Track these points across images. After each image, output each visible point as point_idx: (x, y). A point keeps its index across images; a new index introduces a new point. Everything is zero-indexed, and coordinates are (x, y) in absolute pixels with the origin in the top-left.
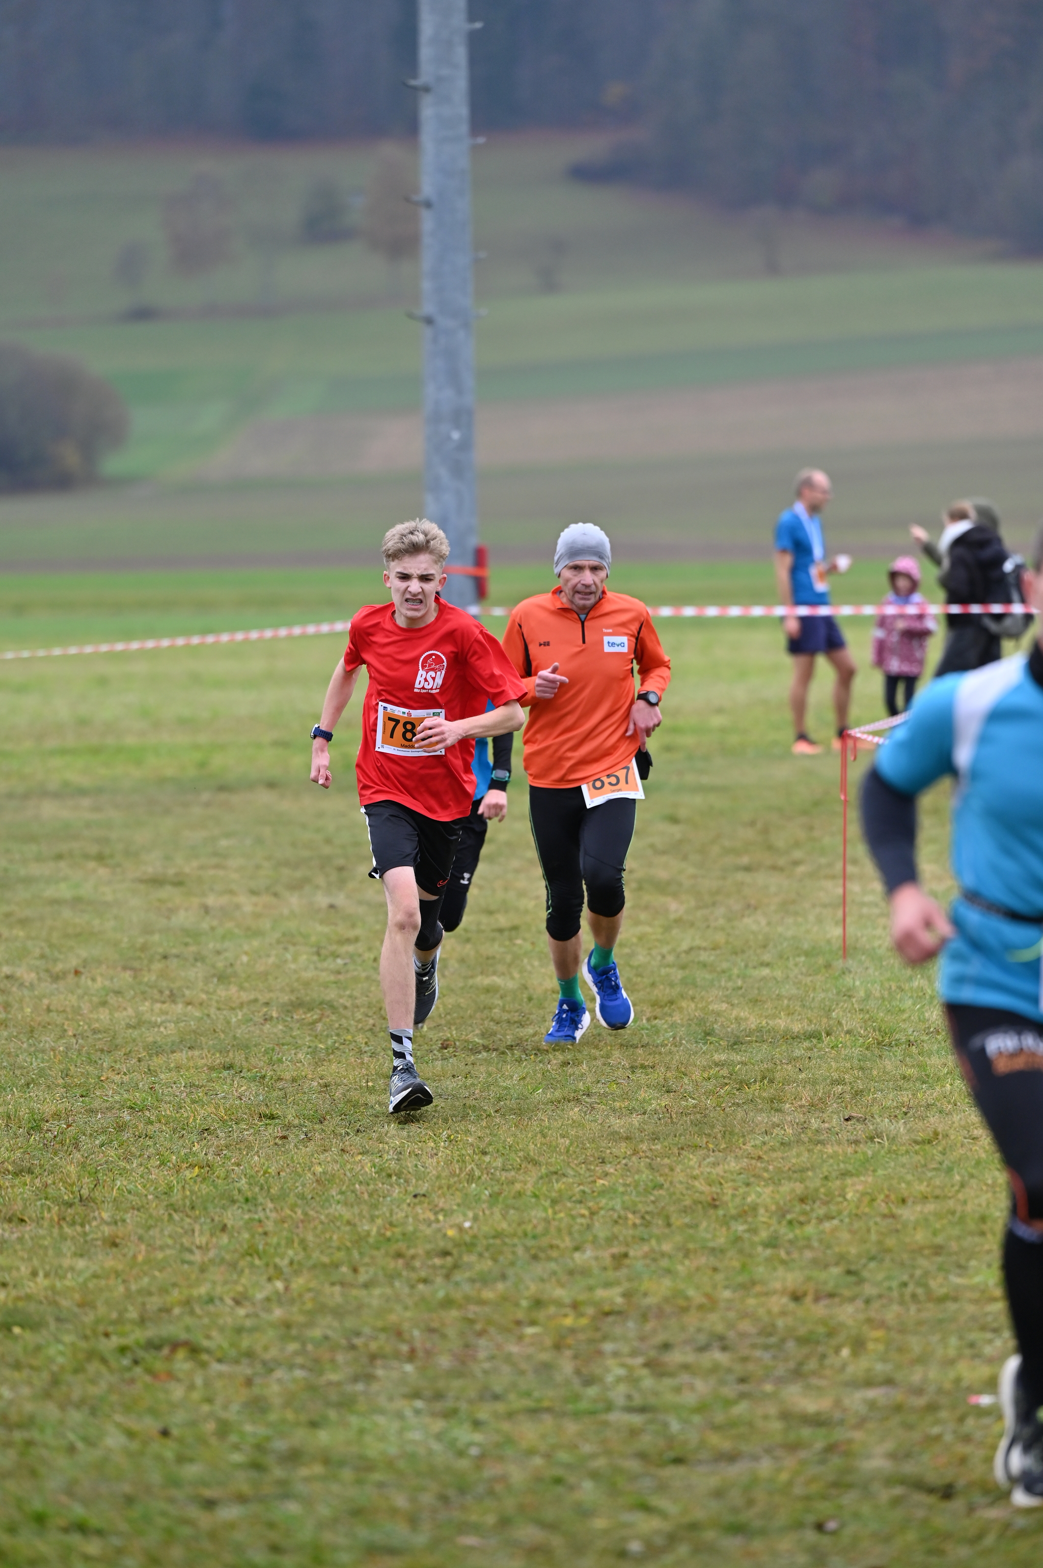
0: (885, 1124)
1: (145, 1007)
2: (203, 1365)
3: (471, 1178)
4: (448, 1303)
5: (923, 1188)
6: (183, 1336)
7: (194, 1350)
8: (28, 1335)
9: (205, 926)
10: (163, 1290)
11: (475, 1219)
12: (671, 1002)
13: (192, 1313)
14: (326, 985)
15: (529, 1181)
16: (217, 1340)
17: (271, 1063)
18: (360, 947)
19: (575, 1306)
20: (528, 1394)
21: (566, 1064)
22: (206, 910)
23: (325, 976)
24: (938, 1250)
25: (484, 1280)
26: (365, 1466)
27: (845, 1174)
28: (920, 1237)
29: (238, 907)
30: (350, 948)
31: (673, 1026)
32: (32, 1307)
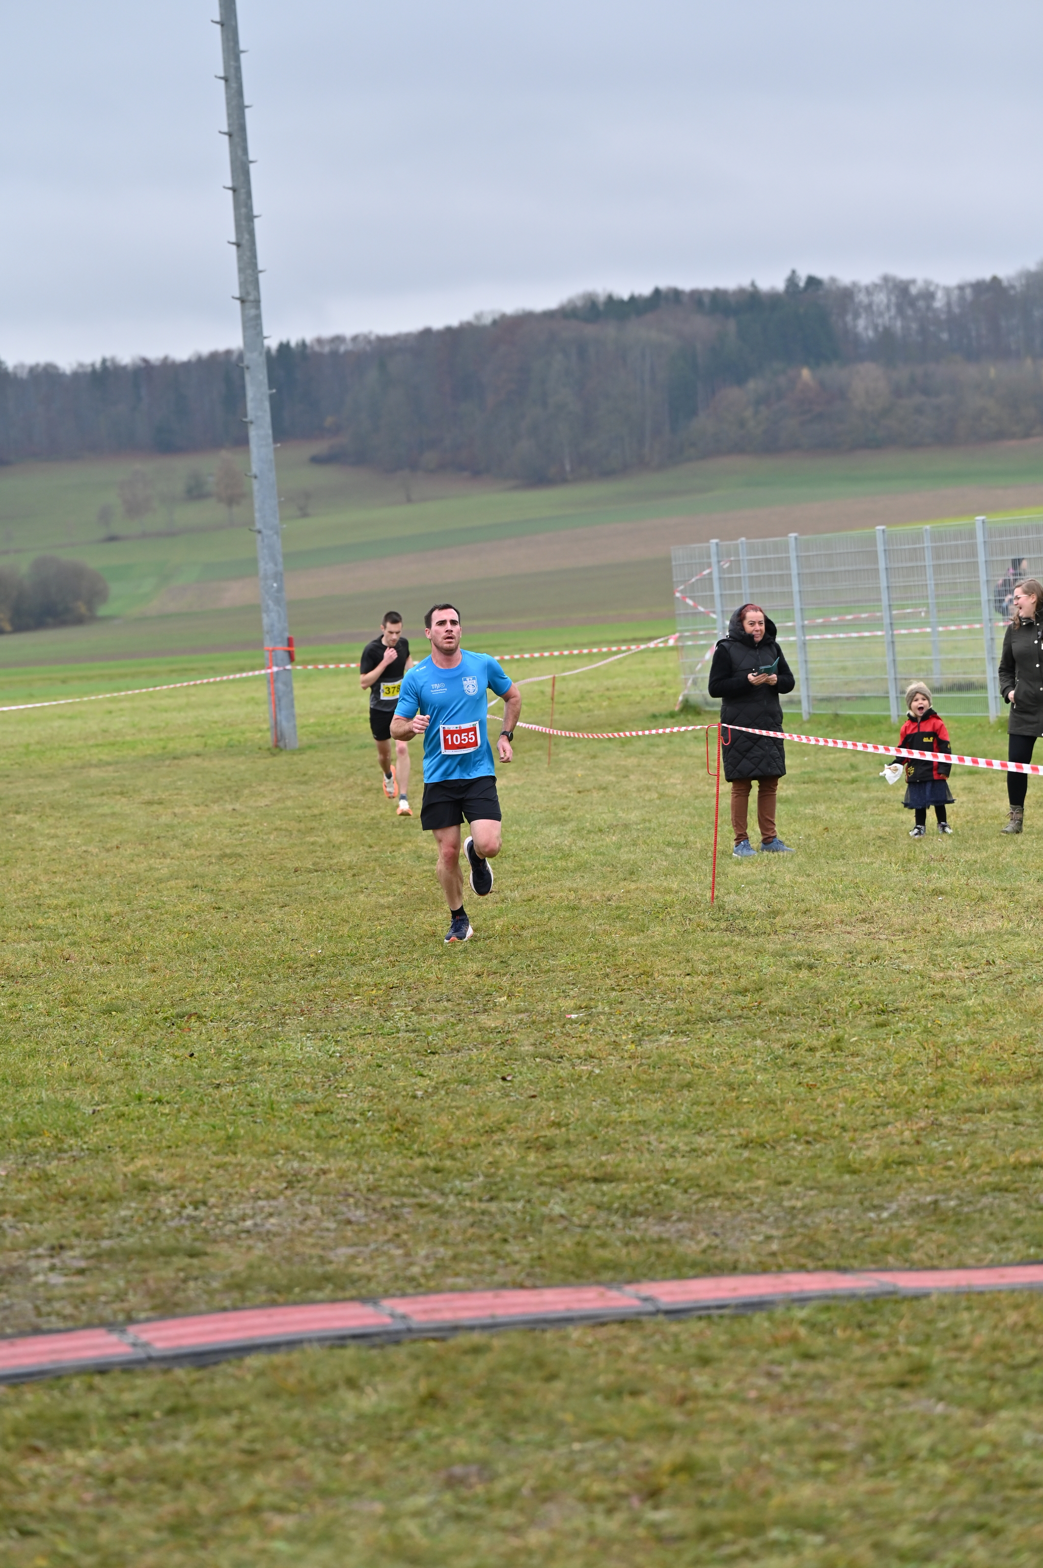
0: (508, 893)
1: (152, 861)
2: (204, 1023)
3: (317, 930)
4: (316, 988)
5: (532, 921)
6: (194, 1011)
7: (199, 1017)
8: (119, 1014)
9: (175, 822)
10: (180, 991)
11: (322, 949)
12: (400, 844)
13: (196, 1000)
14: (236, 846)
15: (345, 930)
16: (209, 1012)
17: (215, 883)
18: (250, 828)
19: (375, 985)
20: (359, 1027)
21: (354, 875)
22: (175, 815)
23: (235, 842)
24: (542, 949)
25: (331, 976)
26: (287, 1065)
27: (493, 918)
28: (533, 944)
29: (190, 812)
30: (246, 828)
31: (402, 854)
32: (120, 1002)
